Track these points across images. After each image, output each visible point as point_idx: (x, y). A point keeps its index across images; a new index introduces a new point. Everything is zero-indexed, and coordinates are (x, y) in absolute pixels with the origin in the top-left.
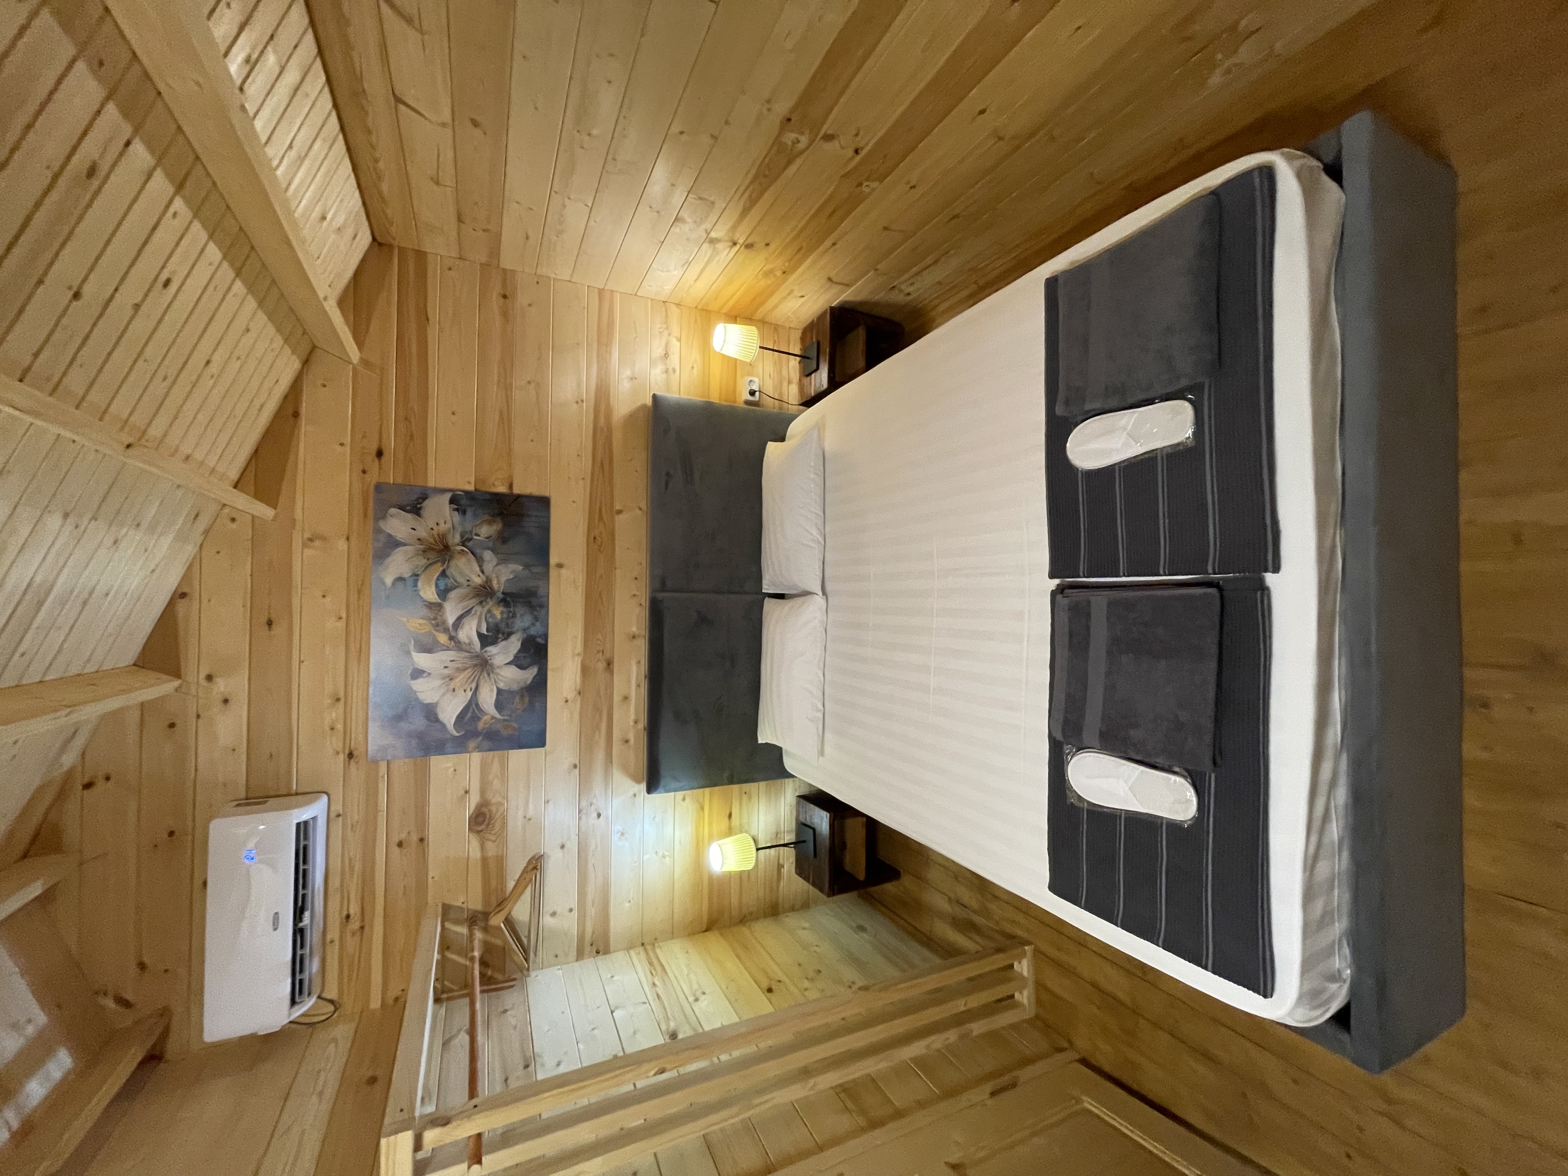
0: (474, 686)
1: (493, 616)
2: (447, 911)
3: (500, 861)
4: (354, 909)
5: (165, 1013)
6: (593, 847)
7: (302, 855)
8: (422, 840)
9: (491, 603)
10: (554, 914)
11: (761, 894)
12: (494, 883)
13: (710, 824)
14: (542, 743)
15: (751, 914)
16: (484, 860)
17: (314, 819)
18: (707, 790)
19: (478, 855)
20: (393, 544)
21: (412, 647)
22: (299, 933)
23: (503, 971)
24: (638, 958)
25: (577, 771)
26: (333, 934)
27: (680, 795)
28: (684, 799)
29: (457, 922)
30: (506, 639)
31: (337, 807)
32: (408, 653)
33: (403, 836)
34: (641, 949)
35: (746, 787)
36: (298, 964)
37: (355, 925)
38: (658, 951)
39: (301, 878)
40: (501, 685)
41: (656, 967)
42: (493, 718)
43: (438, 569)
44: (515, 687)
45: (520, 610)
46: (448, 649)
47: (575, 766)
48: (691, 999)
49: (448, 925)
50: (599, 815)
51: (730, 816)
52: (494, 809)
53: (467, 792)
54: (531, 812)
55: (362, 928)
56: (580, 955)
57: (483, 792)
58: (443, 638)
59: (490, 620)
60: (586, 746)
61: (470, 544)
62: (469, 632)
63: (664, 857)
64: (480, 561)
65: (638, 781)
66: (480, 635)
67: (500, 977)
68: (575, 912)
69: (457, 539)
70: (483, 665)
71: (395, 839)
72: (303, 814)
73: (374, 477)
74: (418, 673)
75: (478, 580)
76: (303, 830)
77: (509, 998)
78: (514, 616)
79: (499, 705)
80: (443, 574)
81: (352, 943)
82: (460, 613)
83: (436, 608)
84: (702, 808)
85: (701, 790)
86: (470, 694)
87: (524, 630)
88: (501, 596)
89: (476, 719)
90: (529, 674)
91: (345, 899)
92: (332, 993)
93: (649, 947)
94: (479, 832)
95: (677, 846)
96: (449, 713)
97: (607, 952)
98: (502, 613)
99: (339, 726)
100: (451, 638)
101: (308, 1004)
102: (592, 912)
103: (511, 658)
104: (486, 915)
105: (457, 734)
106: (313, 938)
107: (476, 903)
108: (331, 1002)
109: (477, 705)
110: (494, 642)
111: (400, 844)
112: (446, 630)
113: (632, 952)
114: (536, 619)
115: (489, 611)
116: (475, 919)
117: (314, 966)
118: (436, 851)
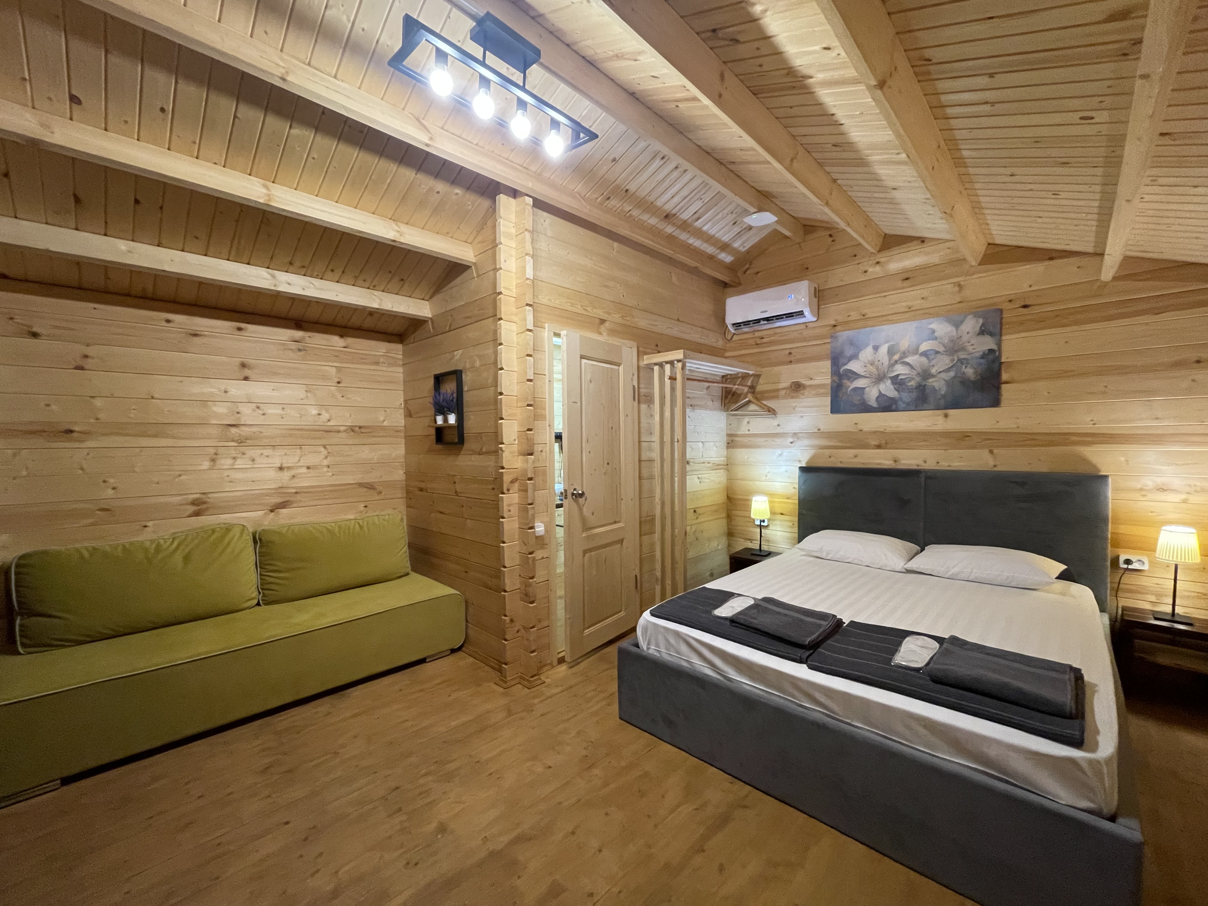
0: (867, 375)
1: (910, 381)
2: (758, 376)
3: (776, 397)
4: (765, 340)
5: (740, 284)
6: (776, 440)
7: (790, 315)
8: (791, 362)
9: (918, 379)
10: (748, 423)
11: (739, 528)
12: (767, 395)
13: (780, 502)
14: (833, 412)
15: (731, 521)
16: (778, 390)
17: (805, 317)
18: (797, 502)
19: (780, 387)
20: (957, 325)
21: (892, 343)
22: (758, 321)
23: (729, 402)
24: (722, 460)
25: (816, 431)
26: (757, 334)
27: (797, 486)
28: (794, 488)
29: (752, 381)
30: (895, 389)
31: (811, 325)
32: (887, 342)
33: (793, 354)
34: (725, 463)
35: (796, 524)
36: (747, 323)
37: (759, 341)
38: (723, 471)
39: (779, 317)
40: (867, 389)
41: (716, 467)
42: (849, 387)
43: (941, 349)
44: (866, 396)
45: (914, 395)
46: (890, 360)
47: (819, 430)
48: (699, 476)
49: (752, 378)
50: (791, 443)
51: (782, 514)
52: (802, 392)
53: (811, 379)
54: (796, 409)
55: (757, 344)
56: (729, 435)
57: (810, 386)
58: (896, 357)
59: (907, 380)
60: (829, 435)
61: (959, 364)
62: (900, 370)
63: (766, 476)
64: (948, 370)
65: (807, 463)
66: (898, 375)
67: (726, 401)
68: (747, 433)
69: (962, 357)
70: (880, 379)
71: (792, 351)
72: (807, 313)
73: (1006, 306)
74: (876, 348)
75: (934, 371)
76: (800, 314)
77: (718, 404)
78: (910, 392)
79: (856, 389)
80: (937, 352)
81: (752, 342)
82: (912, 363)
83: (916, 352)
84: (788, 498)
85: (797, 498)
86: (863, 374)
87: (900, 398)
88: (923, 384)
89: (849, 378)
90: (874, 404)
91: (770, 336)
92: (735, 338)
93: (725, 467)
94: (791, 386)
95: (770, 483)
96: (854, 366)
97: (728, 448)
98: (912, 386)
99: (850, 319)
100: (896, 362)
101: (732, 329)
102: (745, 440)
103: (883, 392)
104: (753, 393)
105: (841, 371)
106: (757, 327)
107: (759, 388)
108: (732, 338)
109: (856, 379)
110: (893, 383)
111: (790, 353)
112: (901, 358)
113: (725, 459)
114: (908, 404)
115: (913, 379)
116: (752, 388)
117: (746, 329)
118: (783, 369)
